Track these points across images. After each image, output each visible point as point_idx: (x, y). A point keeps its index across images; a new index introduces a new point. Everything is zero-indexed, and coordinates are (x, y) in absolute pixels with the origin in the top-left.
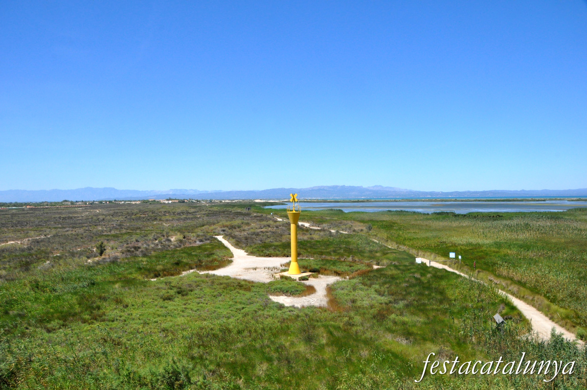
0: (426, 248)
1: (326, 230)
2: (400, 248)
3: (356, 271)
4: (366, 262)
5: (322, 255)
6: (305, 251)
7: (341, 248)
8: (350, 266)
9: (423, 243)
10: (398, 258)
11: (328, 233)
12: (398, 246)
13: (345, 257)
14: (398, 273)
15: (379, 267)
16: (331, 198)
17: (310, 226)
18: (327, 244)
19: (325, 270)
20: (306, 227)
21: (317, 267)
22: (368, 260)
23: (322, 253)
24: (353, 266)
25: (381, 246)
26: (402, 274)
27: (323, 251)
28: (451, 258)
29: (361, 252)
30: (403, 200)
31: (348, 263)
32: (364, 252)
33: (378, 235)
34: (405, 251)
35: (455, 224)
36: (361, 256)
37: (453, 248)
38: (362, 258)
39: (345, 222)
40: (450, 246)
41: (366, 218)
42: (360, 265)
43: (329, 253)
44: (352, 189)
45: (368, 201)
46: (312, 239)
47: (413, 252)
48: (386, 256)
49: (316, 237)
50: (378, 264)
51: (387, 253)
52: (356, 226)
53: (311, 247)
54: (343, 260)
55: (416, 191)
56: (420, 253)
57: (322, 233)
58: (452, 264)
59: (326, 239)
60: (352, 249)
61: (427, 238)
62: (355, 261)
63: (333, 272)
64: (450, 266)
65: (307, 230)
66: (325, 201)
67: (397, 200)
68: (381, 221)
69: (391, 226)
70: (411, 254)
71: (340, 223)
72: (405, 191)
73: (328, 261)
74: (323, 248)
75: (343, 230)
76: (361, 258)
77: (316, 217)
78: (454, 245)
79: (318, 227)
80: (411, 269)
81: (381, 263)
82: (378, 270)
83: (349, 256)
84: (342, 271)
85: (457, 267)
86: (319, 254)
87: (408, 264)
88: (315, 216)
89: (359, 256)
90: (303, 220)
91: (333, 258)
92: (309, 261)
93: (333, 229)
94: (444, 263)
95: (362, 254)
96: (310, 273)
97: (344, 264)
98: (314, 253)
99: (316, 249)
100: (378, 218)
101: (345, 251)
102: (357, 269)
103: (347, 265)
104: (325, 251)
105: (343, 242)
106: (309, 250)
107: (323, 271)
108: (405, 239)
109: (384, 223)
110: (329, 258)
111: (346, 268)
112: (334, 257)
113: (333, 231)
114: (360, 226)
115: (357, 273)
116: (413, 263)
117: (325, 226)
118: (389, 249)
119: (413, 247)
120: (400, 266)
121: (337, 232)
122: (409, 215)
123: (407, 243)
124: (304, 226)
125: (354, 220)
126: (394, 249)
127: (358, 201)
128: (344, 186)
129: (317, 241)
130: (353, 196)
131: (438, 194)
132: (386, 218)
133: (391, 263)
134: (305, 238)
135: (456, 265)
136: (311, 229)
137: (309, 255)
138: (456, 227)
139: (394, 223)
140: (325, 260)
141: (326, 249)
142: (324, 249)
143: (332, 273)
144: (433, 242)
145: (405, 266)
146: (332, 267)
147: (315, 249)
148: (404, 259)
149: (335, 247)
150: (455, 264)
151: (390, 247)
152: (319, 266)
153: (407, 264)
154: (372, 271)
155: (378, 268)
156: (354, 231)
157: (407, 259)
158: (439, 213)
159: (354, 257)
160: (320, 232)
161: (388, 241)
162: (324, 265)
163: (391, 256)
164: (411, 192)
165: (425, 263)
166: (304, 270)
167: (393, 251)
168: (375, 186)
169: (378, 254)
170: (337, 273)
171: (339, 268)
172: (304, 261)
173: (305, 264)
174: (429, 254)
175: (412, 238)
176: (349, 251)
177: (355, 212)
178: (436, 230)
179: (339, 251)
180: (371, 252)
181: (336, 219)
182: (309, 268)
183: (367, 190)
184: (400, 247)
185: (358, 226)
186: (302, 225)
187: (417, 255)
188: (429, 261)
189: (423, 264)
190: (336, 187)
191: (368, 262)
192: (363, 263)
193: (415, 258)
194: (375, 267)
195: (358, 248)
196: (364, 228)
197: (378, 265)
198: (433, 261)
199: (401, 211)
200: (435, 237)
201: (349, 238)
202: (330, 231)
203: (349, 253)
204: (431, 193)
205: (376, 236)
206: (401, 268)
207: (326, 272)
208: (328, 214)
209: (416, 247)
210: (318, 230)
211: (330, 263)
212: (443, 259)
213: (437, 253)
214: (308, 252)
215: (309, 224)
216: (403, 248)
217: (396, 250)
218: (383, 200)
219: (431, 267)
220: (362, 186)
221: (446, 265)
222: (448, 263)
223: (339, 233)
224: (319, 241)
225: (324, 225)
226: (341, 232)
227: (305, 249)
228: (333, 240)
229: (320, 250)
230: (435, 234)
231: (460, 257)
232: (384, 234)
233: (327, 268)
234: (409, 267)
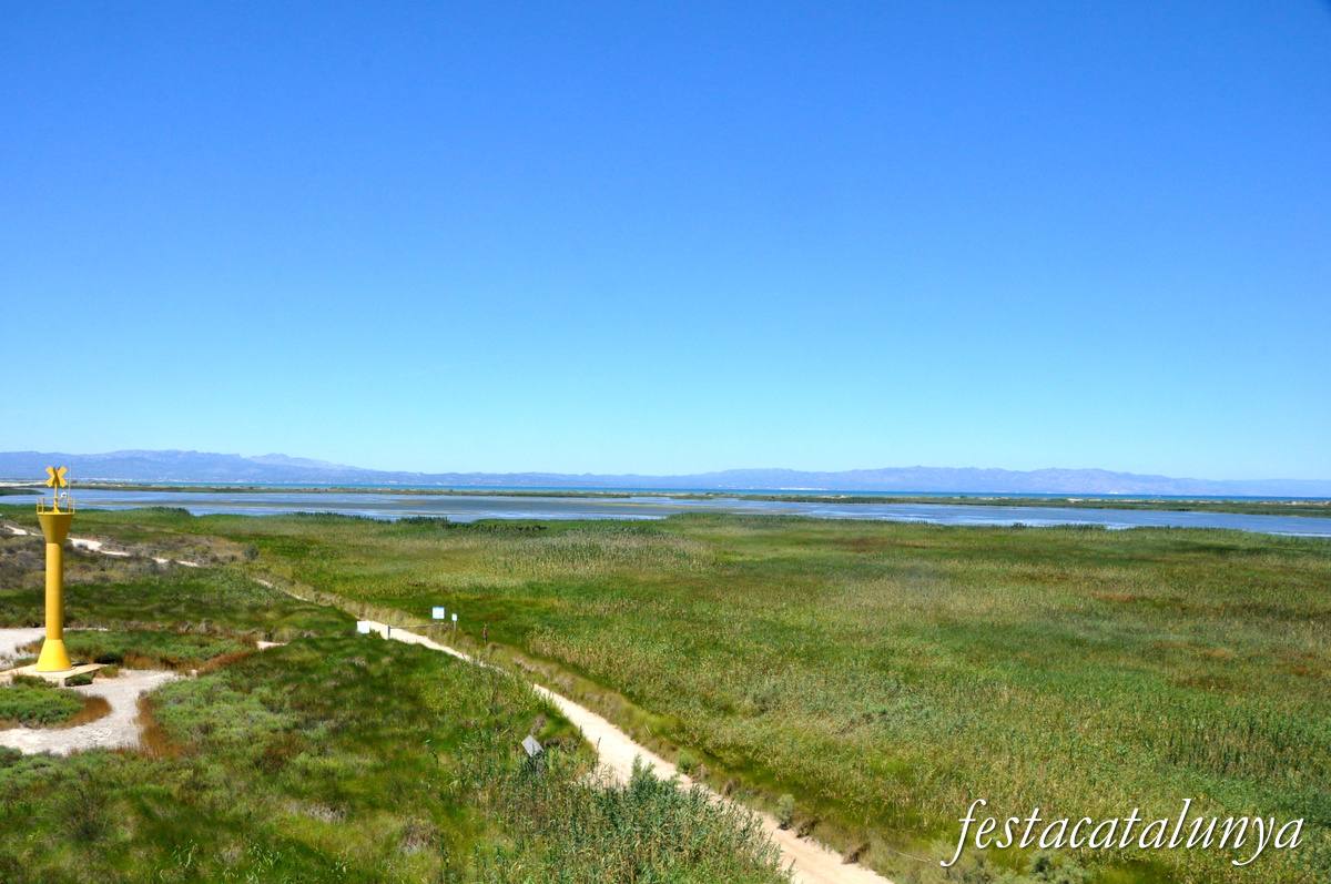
0: (382, 599)
1: (145, 557)
2: (323, 599)
3: (215, 656)
4: (241, 632)
5: (130, 619)
6: (86, 611)
7: (179, 602)
8: (202, 646)
9: (375, 587)
10: (317, 623)
11: (148, 565)
12: (319, 595)
13: (190, 623)
14: (317, 658)
15: (272, 644)
16: (161, 481)
17: (101, 547)
18: (145, 592)
19: (138, 656)
20: (92, 551)
21: (116, 650)
22: (247, 629)
23: (130, 616)
24: (208, 645)
25: (277, 597)
26: (325, 658)
27: (132, 609)
28: (436, 620)
29: (229, 611)
30: (335, 490)
31: (196, 638)
32: (235, 611)
33: (272, 570)
34: (333, 607)
35: (446, 545)
36: (230, 619)
37: (440, 598)
38: (232, 624)
39: (193, 538)
40: (435, 594)
41: (245, 529)
42: (227, 642)
43: (149, 615)
44: (213, 460)
45: (251, 490)
46: (105, 579)
47: (351, 607)
48: (288, 619)
49: (116, 575)
50: (269, 638)
51: (291, 613)
52: (218, 549)
53: (102, 601)
54: (182, 629)
55: (365, 471)
56: (367, 611)
57: (132, 566)
58: (437, 634)
59: (141, 580)
60: (207, 604)
61: (385, 576)
62: (215, 632)
63: (158, 661)
64: (433, 638)
65: (95, 558)
66: (144, 488)
67: (319, 488)
68: (280, 537)
69: (305, 549)
70: (345, 614)
71: (180, 542)
72: (340, 469)
73: (143, 633)
74: (135, 602)
75: (186, 558)
76: (228, 624)
77: (120, 527)
78: (444, 591)
79: (124, 550)
80: (345, 646)
81: (275, 636)
82: (268, 651)
83: (199, 622)
84: (181, 658)
85: (449, 638)
86: (122, 619)
87: (338, 637)
88: (117, 523)
89: (225, 619)
90: (84, 533)
91: (159, 625)
92: (95, 636)
93: (161, 557)
94: (421, 631)
95: (232, 616)
96: (97, 666)
97: (186, 640)
98: (111, 616)
99: (117, 605)
100: (271, 530)
101: (190, 608)
102: (218, 650)
103: (192, 643)
104: (138, 609)
105: (185, 586)
106: (96, 608)
107: (132, 660)
108: (335, 578)
109: (288, 542)
110: (147, 626)
111: (191, 650)
112: (161, 624)
113: (161, 561)
114: (228, 548)
115: (217, 660)
116: (351, 633)
117: (142, 548)
118: (298, 601)
119: (351, 596)
120: (322, 640)
121: (172, 562)
122: (345, 523)
123: (339, 587)
124: (86, 548)
125: (215, 535)
126: (308, 603)
127: (228, 490)
128: (194, 452)
129: (119, 585)
130: (215, 477)
131: (412, 477)
132: (292, 530)
133: (302, 634)
134: (88, 577)
135: (446, 635)
136: (105, 556)
137: (96, 622)
138: (449, 552)
139: (311, 542)
140: (136, 631)
141: (142, 606)
142: (135, 606)
143: (155, 664)
144: (396, 586)
145: (334, 640)
146: (154, 648)
147: (111, 604)
148: (332, 624)
149: (163, 600)
150: (444, 632)
151: (298, 597)
152: (121, 647)
153: (337, 634)
154: (255, 654)
155: (269, 647)
156: (214, 560)
157: (337, 624)
158: (413, 519)
159: (212, 622)
160: (128, 563)
161: (294, 583)
162: (133, 644)
163: (301, 618)
164: (352, 472)
165: (379, 633)
166: (82, 658)
167: (307, 608)
168: (269, 456)
169: (270, 615)
170: (168, 664)
171: (174, 650)
172: (81, 635)
173: (85, 642)
174: (387, 611)
175: (350, 576)
176: (201, 609)
177: (218, 516)
178: (405, 557)
179: (174, 610)
180: (253, 609)
181: (171, 531)
182: (94, 652)
183: (249, 463)
184: (323, 596)
185: (223, 550)
186: (81, 546)
187: (362, 615)
188: (387, 627)
189: (374, 635)
190: (177, 453)
191: (246, 633)
192: (233, 637)
193: (356, 621)
194: (263, 645)
195: (222, 601)
196: (239, 554)
197: (271, 641)
198: (396, 626)
199: (329, 514)
200: (401, 574)
201: (200, 576)
202: (154, 561)
203: (198, 613)
204: (397, 476)
205: (266, 571)
206: (323, 644)
207: (139, 662)
208: (151, 519)
209: (360, 596)
210: (123, 559)
211: (149, 639)
212: (418, 622)
213: (405, 610)
214: (94, 613)
215: (99, 544)
216: (329, 599)
217: (312, 603)
218: (289, 488)
219: (391, 640)
220: (238, 455)
221: (425, 634)
222: (429, 631)
223: (176, 567)
224: (123, 586)
225: (139, 546)
226: (182, 563)
227: (86, 606)
228: (161, 582)
229: (124, 608)
230: (401, 566)
231: (454, 617)
232: (286, 568)
233: (143, 652)
234: (341, 644)
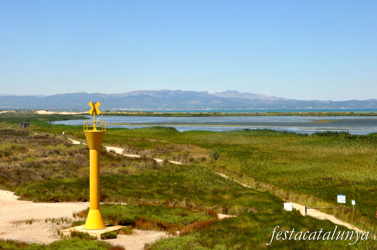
0: (301, 188)
1: (149, 159)
2: (261, 187)
3: (191, 223)
4: (208, 208)
5: (140, 197)
6: (114, 192)
7: (169, 187)
8: (183, 215)
9: (296, 180)
10: (257, 203)
11: (151, 163)
12: (258, 184)
13: (176, 200)
14: (256, 226)
15: (227, 216)
16: (159, 109)
17: (123, 152)
18: (149, 181)
19: (144, 221)
20: (118, 154)
21: (131, 217)
22: (211, 206)
23: (139, 195)
24: (187, 216)
25: (231, 184)
26: (261, 227)
27: (141, 191)
28: (340, 204)
29: (201, 193)
30: (270, 113)
31: (179, 211)
32: (204, 194)
33: (228, 167)
34: (267, 192)
35: (347, 151)
36: (200, 198)
37: (343, 188)
38: (202, 202)
39: (179, 146)
40: (339, 185)
41: (212, 140)
42: (198, 214)
43: (151, 195)
44: (191, 95)
45: (216, 114)
46: (125, 172)
47: (280, 193)
48: (238, 199)
49: (132, 169)
50: (225, 212)
51: (240, 195)
52: (194, 153)
53: (123, 186)
54: (171, 205)
55: (290, 100)
56: (290, 196)
57: (142, 164)
58: (340, 213)
59: (147, 172)
60: (187, 188)
61: (303, 172)
62: (192, 207)
63: (156, 225)
64: (337, 216)
65: (119, 158)
66: (149, 115)
67: (259, 113)
68: (234, 145)
69: (249, 153)
70: (276, 197)
71: (171, 148)
72: (274, 99)
73: (148, 207)
74: (143, 186)
75: (174, 159)
76: (199, 202)
77: (134, 139)
78: (346, 183)
79: (137, 153)
80: (275, 220)
81: (230, 211)
82: (225, 221)
83: (181, 200)
84: (170, 223)
85: (350, 218)
86: (135, 197)
87: (271, 213)
88: (133, 137)
89: (197, 199)
90: (113, 143)
91: (157, 202)
92: (118, 208)
93: (159, 158)
94: (329, 211)
95: (202, 197)
96: (119, 227)
97: (173, 211)
98: (128, 195)
99: (132, 188)
100: (227, 142)
101: (176, 191)
102: (193, 219)
103: (177, 214)
104: (145, 191)
105: (174, 177)
106: (120, 190)
107: (140, 224)
108: (269, 173)
109: (238, 149)
110: (150, 202)
111: (177, 218)
112: (159, 201)
113: (159, 161)
114: (200, 153)
115: (192, 225)
116: (280, 210)
117: (148, 153)
118: (244, 188)
119: (279, 185)
120: (259, 214)
121: (166, 161)
122: (276, 136)
123: (271, 179)
124: (114, 153)
125: (192, 144)
126: (251, 189)
127: (200, 115)
128: (179, 91)
129: (133, 176)
130: (192, 107)
131: (323, 104)
132: (243, 141)
133: (247, 210)
134: (116, 171)
135: (347, 215)
136: (125, 157)
137: (119, 199)
138: (350, 156)
139: (254, 149)
140: (143, 205)
141: (147, 189)
142: (143, 189)
143: (154, 227)
144: (310, 178)
145: (268, 215)
146: (154, 216)
147: (129, 188)
148: (266, 204)
149: (160, 186)
150: (346, 212)
151: (245, 185)
152: (134, 215)
153: (270, 211)
154: (216, 222)
155: (225, 218)
156: (192, 160)
157: (270, 204)
158: (324, 133)
159: (189, 200)
160: (139, 162)
161: (242, 176)
162: (141, 214)
163: (246, 199)
164: (282, 101)
165: (299, 211)
166: (111, 221)
167: (250, 192)
168: (227, 92)
169: (226, 197)
170: (162, 227)
171: (166, 218)
172: (111, 207)
173: (112, 211)
174: (305, 196)
175: (279, 171)
176: (183, 192)
177: (194, 132)
178: (316, 159)
179: (166, 192)
180: (215, 192)
181: (165, 141)
182: (118, 218)
183: (214, 97)
184: (261, 185)
185: (198, 153)
186: (111, 151)
187: (287, 199)
188: (304, 208)
189: (295, 212)
190: (168, 92)
191: (211, 208)
192: (202, 210)
193: (283, 202)
194: (221, 216)
195: (196, 187)
196: (207, 157)
197: (226, 213)
198: (311, 207)
199: (266, 130)
200: (314, 171)
201: (183, 170)
202: (155, 161)
203: (181, 194)
204: (313, 103)
205: (224, 168)
206: (260, 217)
207: (145, 225)
208: (154, 134)
209: (286, 186)
210: (136, 159)
211: (151, 210)
212: (327, 205)
213: (317, 196)
214: (119, 193)
215: (122, 150)
216: (265, 187)
217: (254, 190)
218: (239, 113)
219: (307, 217)
220: (207, 92)
221: (331, 214)
222: (335, 211)
223: (168, 164)
224: (137, 177)
225: (146, 151)
226: (172, 162)
227: (114, 189)
228: (158, 174)
229: (136, 190)
230: (315, 165)
231: (353, 203)
232: (236, 165)
233: (147, 218)
234: (273, 217)
